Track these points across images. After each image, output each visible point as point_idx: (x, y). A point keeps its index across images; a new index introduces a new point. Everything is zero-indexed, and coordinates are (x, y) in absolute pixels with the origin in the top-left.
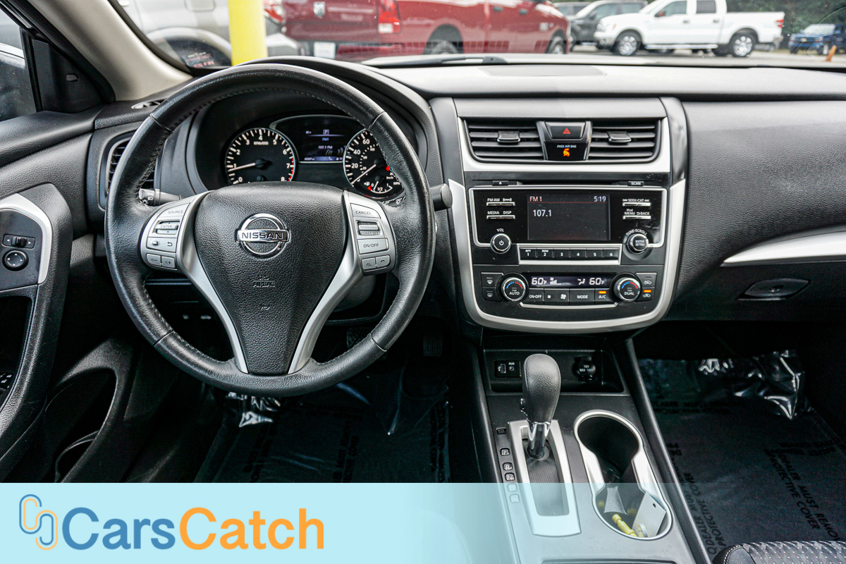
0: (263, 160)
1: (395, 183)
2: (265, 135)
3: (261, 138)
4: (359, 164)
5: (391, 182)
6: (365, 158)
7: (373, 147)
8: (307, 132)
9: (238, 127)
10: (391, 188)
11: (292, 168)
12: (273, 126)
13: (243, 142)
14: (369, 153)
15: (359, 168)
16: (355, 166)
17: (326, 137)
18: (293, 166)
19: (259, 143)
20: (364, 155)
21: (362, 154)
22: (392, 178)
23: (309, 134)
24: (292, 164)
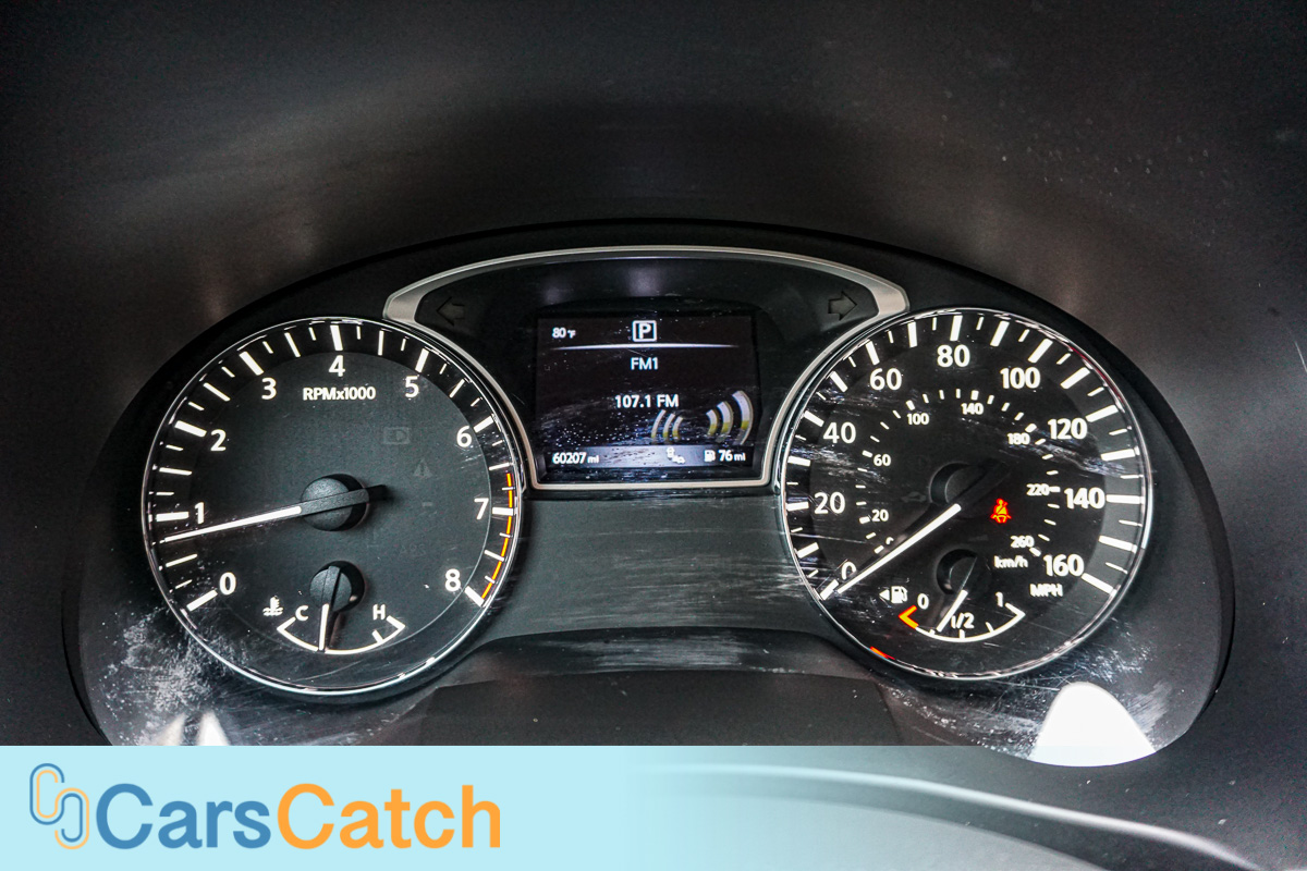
0: (350, 483)
1: (1039, 590)
2: (358, 349)
3: (338, 367)
4: (853, 496)
5: (1016, 584)
6: (883, 460)
7: (920, 407)
8: (558, 333)
9: (217, 311)
10: (1020, 615)
11: (499, 524)
12: (402, 309)
13: (245, 384)
14: (901, 440)
15: (853, 513)
16: (831, 503)
17: (646, 354)
18: (511, 512)
19: (329, 394)
20: (876, 449)
21: (862, 442)
22: (1021, 561)
23: (567, 341)
24: (500, 498)
